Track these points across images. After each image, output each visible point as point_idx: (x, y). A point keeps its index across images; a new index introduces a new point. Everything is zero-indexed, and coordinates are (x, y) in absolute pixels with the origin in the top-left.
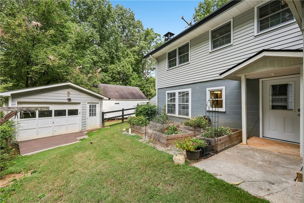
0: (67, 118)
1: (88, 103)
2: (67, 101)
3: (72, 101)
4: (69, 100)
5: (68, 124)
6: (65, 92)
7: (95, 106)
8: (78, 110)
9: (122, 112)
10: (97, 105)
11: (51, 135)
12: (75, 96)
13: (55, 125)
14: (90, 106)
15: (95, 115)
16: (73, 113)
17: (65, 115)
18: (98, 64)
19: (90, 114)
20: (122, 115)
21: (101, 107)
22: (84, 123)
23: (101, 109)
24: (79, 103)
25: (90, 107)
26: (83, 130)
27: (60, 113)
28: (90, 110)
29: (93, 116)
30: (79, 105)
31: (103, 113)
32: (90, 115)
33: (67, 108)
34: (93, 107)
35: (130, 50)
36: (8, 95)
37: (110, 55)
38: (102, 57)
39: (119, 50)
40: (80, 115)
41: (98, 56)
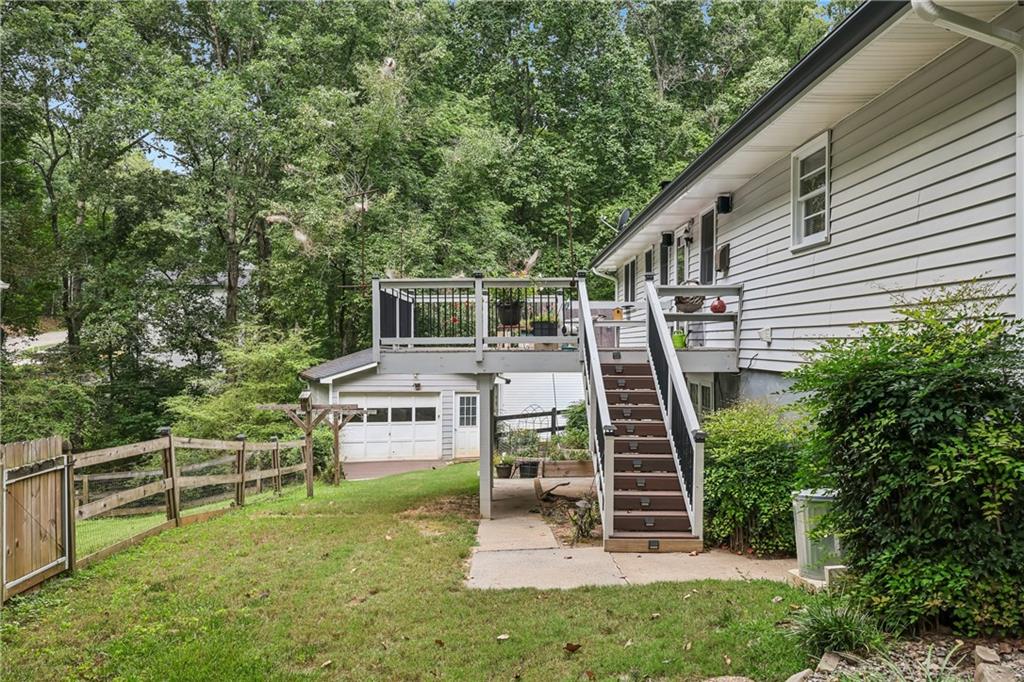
0: (414, 427)
1: (456, 393)
2: (413, 389)
3: (423, 390)
4: (418, 386)
5: (417, 438)
7: (474, 399)
8: (435, 409)
9: (550, 417)
10: (478, 398)
11: (387, 459)
12: (429, 377)
13: (393, 439)
14: (462, 399)
15: (473, 422)
16: (427, 414)
17: (410, 419)
18: (550, 212)
19: (462, 419)
20: (550, 426)
22: (447, 441)
24: (438, 394)
25: (462, 403)
26: (446, 458)
27: (401, 415)
28: (462, 410)
29: (468, 424)
30: (437, 398)
31: (495, 420)
32: (462, 424)
33: (414, 403)
34: (468, 404)
35: (700, 115)
36: (328, 381)
37: (601, 162)
38: (563, 180)
39: (639, 131)
40: (439, 421)
41: (550, 179)
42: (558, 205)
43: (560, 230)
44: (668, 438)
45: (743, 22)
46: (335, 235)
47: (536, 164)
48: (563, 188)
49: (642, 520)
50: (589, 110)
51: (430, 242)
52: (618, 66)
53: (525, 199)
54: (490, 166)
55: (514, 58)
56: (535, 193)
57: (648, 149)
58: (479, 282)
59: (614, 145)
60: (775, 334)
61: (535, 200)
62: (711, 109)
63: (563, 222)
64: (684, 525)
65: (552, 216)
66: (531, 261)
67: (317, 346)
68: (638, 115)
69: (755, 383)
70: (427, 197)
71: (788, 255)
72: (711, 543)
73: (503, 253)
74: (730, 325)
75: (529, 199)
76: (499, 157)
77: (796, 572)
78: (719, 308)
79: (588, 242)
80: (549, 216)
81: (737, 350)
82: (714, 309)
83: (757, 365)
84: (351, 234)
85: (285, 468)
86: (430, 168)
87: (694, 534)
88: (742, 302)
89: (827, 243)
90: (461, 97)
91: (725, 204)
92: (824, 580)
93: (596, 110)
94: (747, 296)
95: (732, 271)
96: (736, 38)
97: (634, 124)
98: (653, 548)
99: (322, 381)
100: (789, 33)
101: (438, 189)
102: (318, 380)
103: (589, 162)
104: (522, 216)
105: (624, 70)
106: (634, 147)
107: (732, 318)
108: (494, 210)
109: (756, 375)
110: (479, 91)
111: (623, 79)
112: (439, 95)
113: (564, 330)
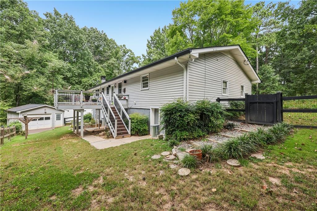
0: (44, 121)
2: (44, 113)
3: (47, 113)
4: (46, 112)
5: (45, 124)
6: (43, 109)
7: (60, 115)
8: (50, 117)
10: (61, 114)
11: (36, 129)
12: (48, 111)
13: (38, 124)
14: (57, 115)
15: (60, 120)
16: (48, 118)
17: (43, 120)
18: (72, 78)
21: (63, 115)
22: (53, 124)
23: (63, 117)
24: (51, 114)
26: (53, 127)
27: (41, 119)
28: (57, 117)
29: (58, 120)
30: (50, 115)
31: (65, 119)
32: (57, 119)
33: (44, 116)
35: (102, 65)
36: (20, 112)
37: (83, 71)
38: (75, 73)
39: (91, 66)
40: (51, 120)
41: (72, 72)
42: (73, 77)
43: (74, 82)
44: (121, 119)
45: (109, 52)
46: (18, 78)
47: (69, 69)
48: (75, 74)
49: (121, 133)
50: (81, 61)
51: (46, 82)
52: (87, 54)
53: (66, 75)
54: (61, 68)
55: (64, 47)
56: (69, 75)
57: (92, 70)
58: (82, 92)
59: (86, 68)
60: (137, 102)
61: (69, 76)
62: (104, 65)
63: (74, 81)
64: (127, 133)
65: (72, 79)
66: (69, 88)
67: (11, 104)
68: (90, 63)
69: (131, 110)
70: (43, 72)
71: (140, 90)
72: (132, 135)
73: (63, 85)
74: (126, 101)
75: (67, 75)
76: (63, 66)
77: (151, 137)
78: (125, 98)
79: (80, 85)
80: (71, 79)
81: (127, 105)
82: (124, 98)
83: (132, 107)
84: (23, 78)
85: (11, 133)
86: (44, 66)
87: (129, 134)
88: (129, 97)
89: (148, 89)
90: (51, 53)
91: (125, 82)
92: (157, 137)
93: (82, 61)
94: (130, 96)
95: (126, 92)
96: (108, 54)
97: (90, 65)
98: (123, 137)
99: (17, 112)
100: (116, 55)
101: (47, 71)
102: (16, 112)
103: (80, 70)
104: (66, 78)
105: (88, 55)
106: (89, 69)
107: (127, 100)
108: (60, 77)
109: (132, 109)
110: (55, 52)
111: (88, 56)
112: (45, 51)
113: (99, 101)
